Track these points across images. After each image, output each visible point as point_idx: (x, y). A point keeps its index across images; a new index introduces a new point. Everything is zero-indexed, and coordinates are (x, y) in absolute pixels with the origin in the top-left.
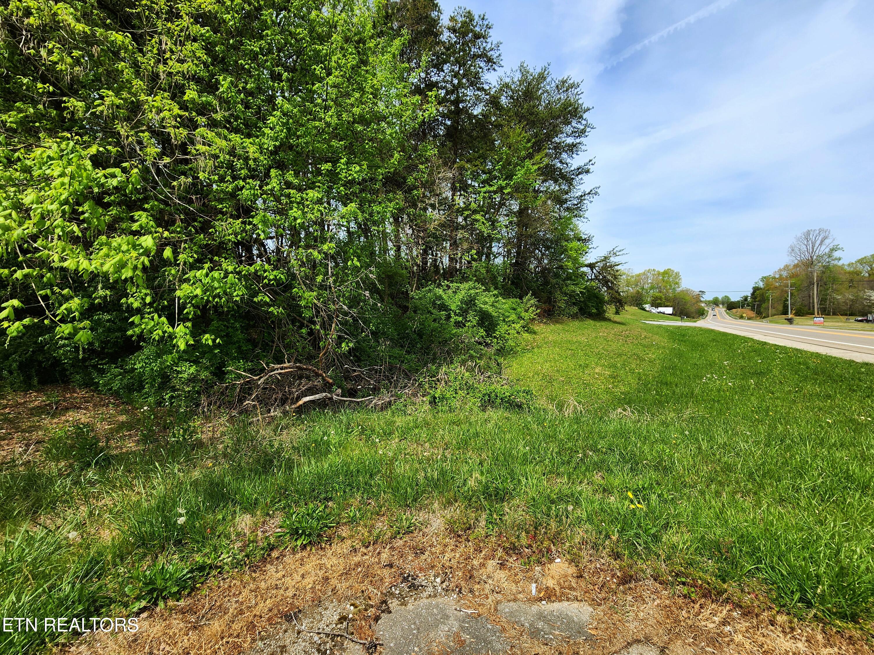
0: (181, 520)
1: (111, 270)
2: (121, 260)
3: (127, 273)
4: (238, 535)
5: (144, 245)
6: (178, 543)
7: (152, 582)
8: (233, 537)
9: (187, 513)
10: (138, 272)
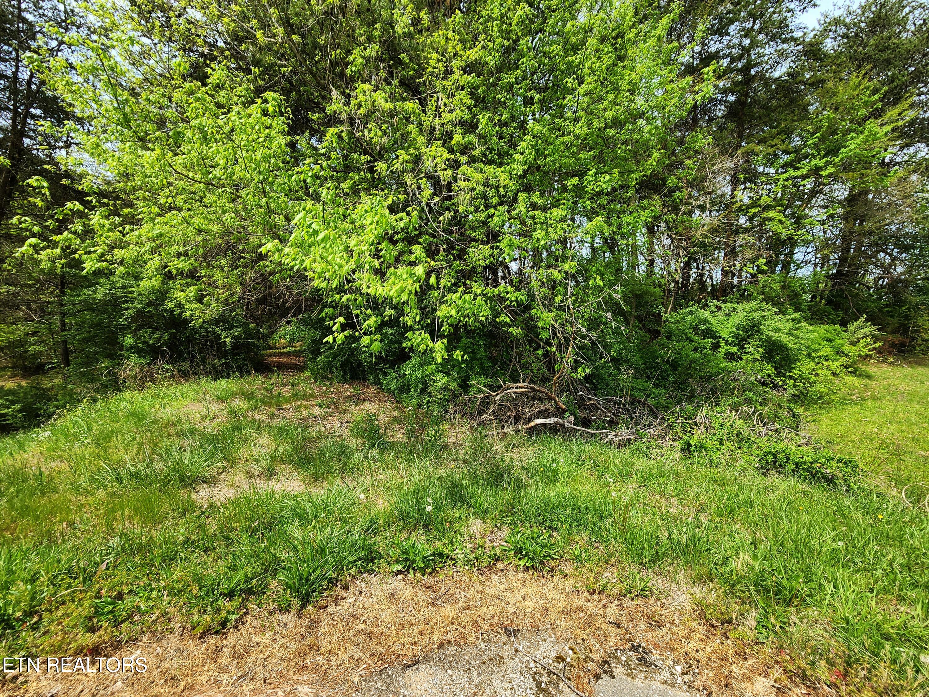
0: (429, 508)
1: (395, 294)
2: (401, 287)
3: (404, 297)
4: (470, 536)
5: (417, 274)
6: (426, 526)
7: (405, 552)
8: (466, 536)
9: (433, 503)
10: (412, 296)
